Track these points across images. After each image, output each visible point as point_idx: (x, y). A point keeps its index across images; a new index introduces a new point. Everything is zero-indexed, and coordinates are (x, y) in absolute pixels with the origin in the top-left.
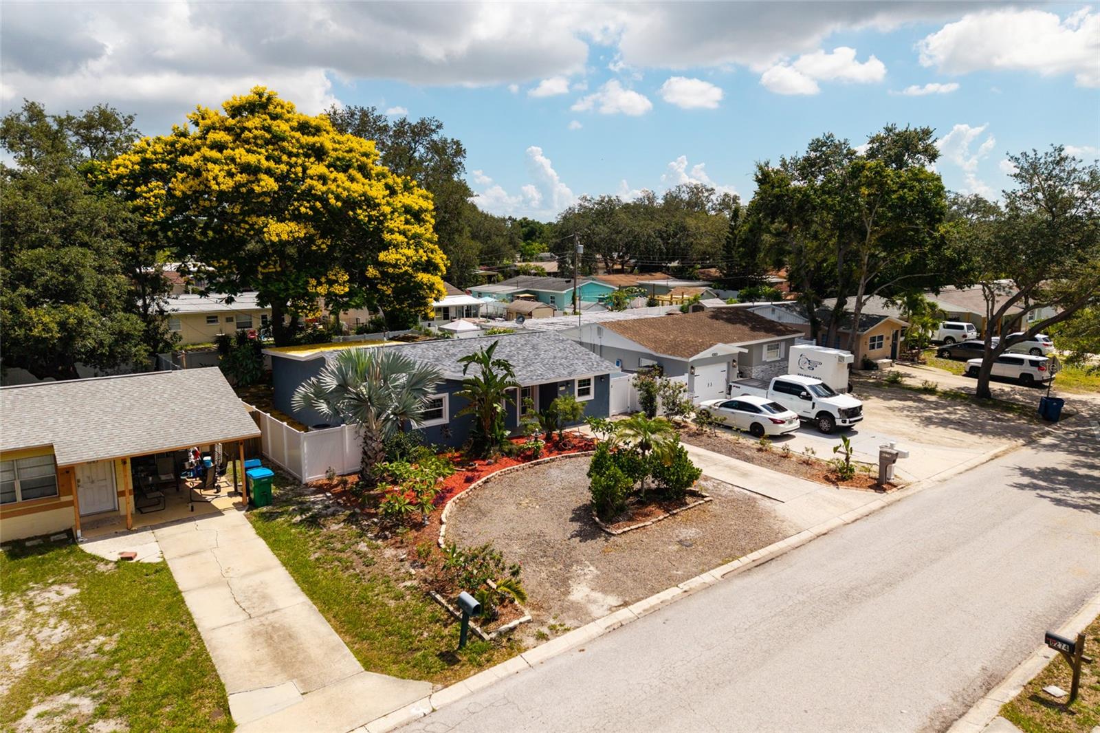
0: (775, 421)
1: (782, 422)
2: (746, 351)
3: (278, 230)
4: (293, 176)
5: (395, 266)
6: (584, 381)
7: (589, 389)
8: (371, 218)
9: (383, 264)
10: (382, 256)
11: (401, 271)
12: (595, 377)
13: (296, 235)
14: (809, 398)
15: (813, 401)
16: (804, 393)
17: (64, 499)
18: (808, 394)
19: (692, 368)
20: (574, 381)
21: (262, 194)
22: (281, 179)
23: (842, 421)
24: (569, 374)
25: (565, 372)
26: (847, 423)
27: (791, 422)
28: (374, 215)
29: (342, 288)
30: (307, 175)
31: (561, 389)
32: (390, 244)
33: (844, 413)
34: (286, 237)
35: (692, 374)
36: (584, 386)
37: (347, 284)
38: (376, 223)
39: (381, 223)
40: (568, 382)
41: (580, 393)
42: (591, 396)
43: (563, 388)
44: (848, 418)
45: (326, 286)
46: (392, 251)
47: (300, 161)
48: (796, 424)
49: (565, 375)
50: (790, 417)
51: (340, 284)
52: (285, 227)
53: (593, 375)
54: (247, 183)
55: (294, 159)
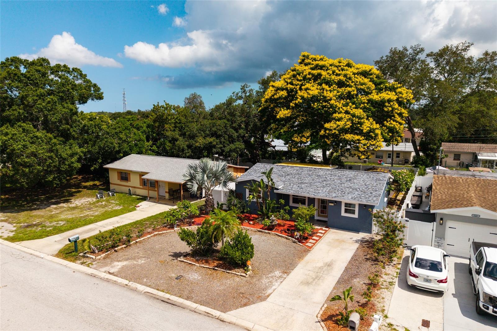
0: (410, 273)
1: (414, 276)
3: (282, 113)
4: (295, 90)
5: (330, 130)
6: (350, 204)
7: (354, 210)
8: (324, 107)
10: (327, 125)
12: (359, 205)
13: (287, 115)
15: (479, 277)
19: (442, 219)
20: (341, 202)
21: (277, 99)
22: (290, 91)
23: (483, 305)
24: (335, 197)
25: (334, 195)
26: (490, 311)
27: (427, 280)
28: (326, 105)
29: (306, 139)
30: (301, 89)
31: (330, 204)
32: (334, 119)
33: (488, 299)
34: (283, 116)
35: (441, 224)
36: (349, 208)
37: (310, 138)
38: (327, 109)
39: (329, 108)
40: (336, 202)
41: (346, 211)
42: (356, 216)
43: (332, 204)
44: (493, 306)
45: (299, 138)
46: (332, 122)
47: (300, 83)
48: (437, 286)
49: (332, 196)
50: (428, 276)
51: (305, 137)
52: (286, 112)
53: (356, 202)
54: (274, 95)
55: (298, 82)
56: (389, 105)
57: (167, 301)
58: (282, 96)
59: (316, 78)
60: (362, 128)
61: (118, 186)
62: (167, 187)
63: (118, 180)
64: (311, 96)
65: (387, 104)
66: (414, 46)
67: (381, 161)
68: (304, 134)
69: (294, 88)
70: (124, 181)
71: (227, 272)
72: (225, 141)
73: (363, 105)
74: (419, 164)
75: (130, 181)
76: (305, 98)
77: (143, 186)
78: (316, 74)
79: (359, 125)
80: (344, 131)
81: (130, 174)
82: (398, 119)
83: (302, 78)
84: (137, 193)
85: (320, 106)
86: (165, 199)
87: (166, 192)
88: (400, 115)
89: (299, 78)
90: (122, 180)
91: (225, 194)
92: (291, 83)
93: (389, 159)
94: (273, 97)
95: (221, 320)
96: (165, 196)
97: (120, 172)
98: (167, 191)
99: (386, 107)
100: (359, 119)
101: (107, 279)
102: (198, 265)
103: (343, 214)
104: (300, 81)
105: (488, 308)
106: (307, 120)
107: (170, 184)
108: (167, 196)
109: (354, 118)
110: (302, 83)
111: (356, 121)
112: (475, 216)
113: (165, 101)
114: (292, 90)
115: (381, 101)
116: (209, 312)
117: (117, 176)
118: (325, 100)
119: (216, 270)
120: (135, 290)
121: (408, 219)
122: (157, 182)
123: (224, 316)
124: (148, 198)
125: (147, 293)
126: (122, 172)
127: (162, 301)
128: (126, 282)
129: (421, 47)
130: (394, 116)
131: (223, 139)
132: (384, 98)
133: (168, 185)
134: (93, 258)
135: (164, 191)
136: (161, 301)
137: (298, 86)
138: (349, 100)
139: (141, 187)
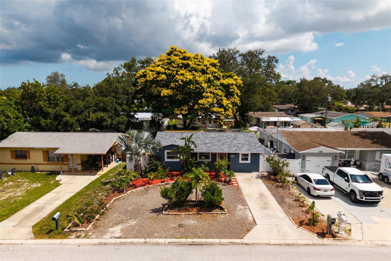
0: (315, 189)
1: (318, 190)
2: (344, 152)
3: (165, 92)
4: (172, 74)
5: (203, 105)
6: (245, 154)
7: (248, 158)
8: (197, 88)
9: (200, 104)
10: (200, 101)
11: (205, 107)
12: (251, 154)
13: (169, 94)
14: (348, 181)
15: (349, 183)
16: (346, 178)
17: (65, 163)
18: (348, 179)
19: (304, 156)
20: (239, 153)
21: (160, 81)
22: (168, 75)
23: (360, 197)
24: (236, 150)
25: (234, 149)
26: (364, 199)
27: (326, 191)
28: (198, 87)
29: (185, 112)
30: (177, 74)
31: (232, 156)
32: (204, 97)
33: (362, 193)
34: (166, 94)
35: (304, 159)
36: (245, 157)
37: (187, 111)
38: (199, 90)
39: (201, 89)
40: (235, 154)
41: (243, 159)
42: (249, 161)
43: (233, 156)
44: (365, 196)
45: (179, 111)
46: (203, 99)
47: (176, 69)
48: (331, 193)
49: (233, 151)
50: (326, 188)
51: (184, 111)
52: (167, 91)
53: (249, 153)
54: (157, 77)
55: (174, 69)
56: (232, 87)
57: (193, 243)
58: (164, 79)
59: (186, 66)
60: (223, 103)
61: (10, 165)
62: (80, 159)
63: (12, 158)
64: (189, 80)
65: (231, 87)
66: (233, 49)
67: (206, 126)
68: (182, 108)
69: (172, 73)
70: (20, 159)
71: (210, 214)
72: (112, 115)
73: (218, 87)
74: (240, 126)
75: (30, 159)
76: (184, 81)
77: (47, 161)
78: (186, 63)
79: (221, 102)
80: (212, 105)
81: (29, 151)
82: (236, 97)
83: (177, 66)
84: (40, 169)
85: (194, 87)
86: (77, 170)
87: (78, 164)
88: (237, 94)
89: (175, 66)
90: (17, 159)
91: (145, 159)
92: (169, 69)
93: (210, 124)
94: (155, 79)
95: (245, 244)
96: (77, 168)
97: (14, 150)
98: (80, 163)
99: (231, 89)
100: (221, 97)
101: (120, 242)
102: (184, 214)
103: (241, 161)
104: (176, 68)
105: (362, 198)
106: (184, 97)
107: (82, 156)
108: (79, 168)
109: (218, 97)
110: (177, 70)
111: (219, 99)
112: (321, 152)
113: (34, 79)
114: (170, 75)
115: (228, 85)
116: (232, 242)
117: (10, 154)
118: (197, 82)
119: (200, 214)
120: (158, 244)
121: (286, 159)
122: (66, 155)
123: (245, 240)
124: (61, 172)
125: (170, 243)
126: (16, 151)
127: (190, 245)
128: (143, 240)
129: (237, 49)
130: (234, 95)
131: (110, 113)
132: (229, 83)
133: (81, 158)
134: (83, 231)
135: (77, 164)
136: (188, 245)
137: (175, 72)
138: (209, 83)
139: (46, 163)
